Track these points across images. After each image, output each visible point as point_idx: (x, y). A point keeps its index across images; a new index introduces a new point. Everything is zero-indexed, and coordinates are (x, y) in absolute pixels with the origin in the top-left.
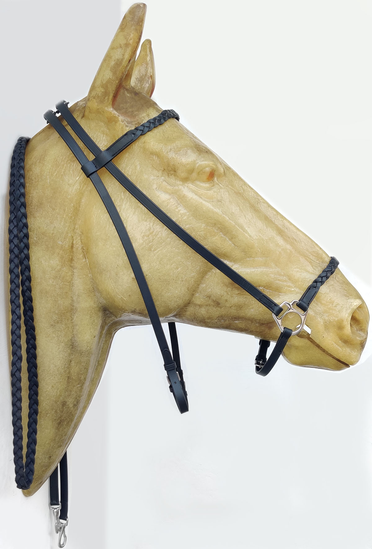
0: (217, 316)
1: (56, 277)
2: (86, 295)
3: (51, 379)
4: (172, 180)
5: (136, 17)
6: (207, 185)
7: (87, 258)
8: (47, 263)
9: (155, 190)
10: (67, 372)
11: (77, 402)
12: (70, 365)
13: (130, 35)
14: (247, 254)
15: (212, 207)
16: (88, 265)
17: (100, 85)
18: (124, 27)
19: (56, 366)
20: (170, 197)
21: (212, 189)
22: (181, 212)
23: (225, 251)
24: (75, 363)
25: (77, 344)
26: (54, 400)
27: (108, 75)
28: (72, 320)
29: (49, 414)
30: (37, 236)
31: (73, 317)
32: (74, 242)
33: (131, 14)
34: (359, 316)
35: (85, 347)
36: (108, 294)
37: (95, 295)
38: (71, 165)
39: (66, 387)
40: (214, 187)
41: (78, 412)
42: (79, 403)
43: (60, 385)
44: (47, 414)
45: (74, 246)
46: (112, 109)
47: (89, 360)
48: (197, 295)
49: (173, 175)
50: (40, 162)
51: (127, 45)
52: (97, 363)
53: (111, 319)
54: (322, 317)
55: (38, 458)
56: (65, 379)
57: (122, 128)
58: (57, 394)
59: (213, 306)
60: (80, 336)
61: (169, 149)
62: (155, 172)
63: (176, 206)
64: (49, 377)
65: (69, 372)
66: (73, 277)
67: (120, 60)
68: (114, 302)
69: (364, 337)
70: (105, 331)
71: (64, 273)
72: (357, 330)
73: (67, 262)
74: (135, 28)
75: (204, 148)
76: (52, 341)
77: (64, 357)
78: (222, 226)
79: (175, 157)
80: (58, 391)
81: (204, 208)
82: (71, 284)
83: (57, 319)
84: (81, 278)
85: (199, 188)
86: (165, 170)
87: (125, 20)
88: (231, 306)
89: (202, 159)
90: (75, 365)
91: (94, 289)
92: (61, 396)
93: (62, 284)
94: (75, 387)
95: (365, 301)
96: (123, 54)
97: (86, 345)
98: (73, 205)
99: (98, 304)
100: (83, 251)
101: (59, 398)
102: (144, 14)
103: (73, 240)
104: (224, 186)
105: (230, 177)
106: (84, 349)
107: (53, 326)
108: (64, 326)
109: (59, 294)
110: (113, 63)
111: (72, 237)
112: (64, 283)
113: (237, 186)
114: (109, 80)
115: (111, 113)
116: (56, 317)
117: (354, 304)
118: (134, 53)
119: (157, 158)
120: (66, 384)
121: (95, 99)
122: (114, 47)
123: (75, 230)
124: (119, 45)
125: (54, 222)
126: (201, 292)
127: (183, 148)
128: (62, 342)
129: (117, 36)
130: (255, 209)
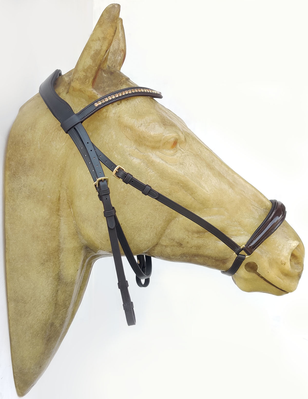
0: (180, 254)
1: (46, 224)
2: (70, 237)
4: (143, 148)
5: (112, 16)
6: (172, 152)
7: (72, 208)
8: (38, 214)
9: (128, 156)
11: (63, 323)
12: (57, 294)
13: (107, 30)
14: (205, 205)
15: (175, 170)
16: (72, 214)
17: (82, 69)
18: (102, 24)
19: (45, 296)
21: (175, 155)
23: (186, 203)
24: (61, 292)
25: (63, 277)
26: (44, 322)
27: (88, 62)
28: (59, 258)
30: (29, 191)
31: (59, 255)
32: (61, 195)
33: (107, 13)
34: (297, 253)
35: (70, 279)
36: (90, 238)
37: (78, 237)
38: (58, 133)
39: (54, 311)
40: (177, 152)
41: (64, 329)
42: (64, 323)
43: (49, 311)
44: (38, 334)
45: (61, 199)
46: (92, 89)
47: (73, 289)
48: (163, 238)
49: (143, 145)
50: (31, 129)
51: (104, 38)
52: (79, 289)
53: (91, 254)
54: (267, 256)
55: (31, 368)
56: (53, 306)
58: (46, 318)
59: (177, 246)
60: (65, 270)
61: (140, 123)
62: (129, 141)
63: (146, 169)
64: (40, 305)
65: (56, 300)
66: (60, 224)
67: (99, 51)
68: (94, 244)
69: (301, 270)
71: (52, 221)
72: (295, 264)
73: (55, 212)
76: (42, 276)
77: (52, 289)
78: (184, 185)
79: (145, 131)
80: (47, 316)
81: (169, 171)
82: (58, 229)
84: (66, 225)
85: (165, 155)
86: (136, 140)
87: (102, 17)
88: (191, 246)
89: (168, 132)
90: (61, 294)
91: (77, 233)
92: (49, 319)
93: (51, 230)
94: (61, 311)
96: (101, 46)
98: (60, 166)
99: (80, 244)
100: (68, 202)
101: (48, 321)
102: (118, 13)
103: (60, 194)
104: (185, 151)
105: (190, 141)
106: (69, 281)
107: (43, 264)
108: (52, 264)
109: (48, 238)
110: (92, 52)
111: (59, 191)
112: (53, 229)
113: (195, 149)
114: (89, 66)
115: (91, 92)
116: (46, 257)
117: (292, 245)
118: (110, 44)
119: (130, 131)
120: (54, 309)
121: (77, 81)
122: (93, 39)
123: (62, 185)
124: (98, 38)
125: (44, 180)
126: (166, 236)
127: (151, 123)
128: (51, 277)
129: (96, 30)
130: (210, 167)
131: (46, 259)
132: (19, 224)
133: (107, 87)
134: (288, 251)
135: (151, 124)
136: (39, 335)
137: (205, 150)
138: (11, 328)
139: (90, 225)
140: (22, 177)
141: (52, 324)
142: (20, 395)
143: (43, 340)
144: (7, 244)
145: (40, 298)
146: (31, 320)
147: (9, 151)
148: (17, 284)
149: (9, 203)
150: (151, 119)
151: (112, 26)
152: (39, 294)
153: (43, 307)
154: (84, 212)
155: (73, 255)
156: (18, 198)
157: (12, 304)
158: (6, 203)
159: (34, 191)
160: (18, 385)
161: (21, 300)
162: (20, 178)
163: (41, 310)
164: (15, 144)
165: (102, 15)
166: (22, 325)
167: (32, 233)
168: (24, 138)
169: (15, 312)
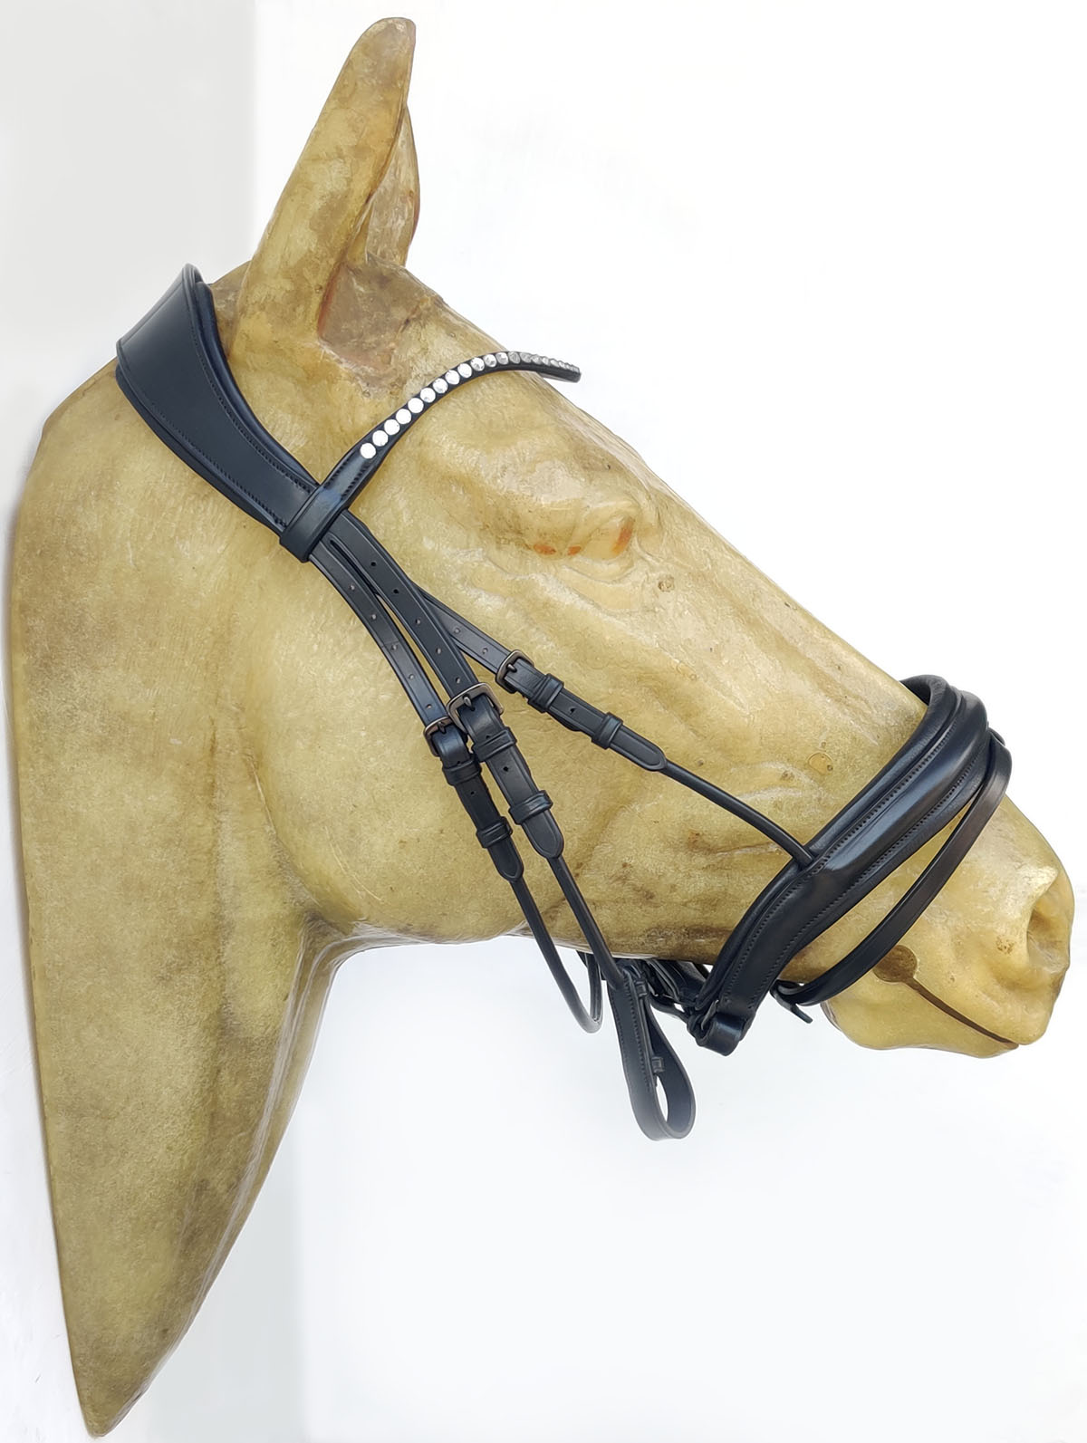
0: (645, 928)
1: (170, 840)
2: (257, 884)
3: (166, 1126)
5: (385, 65)
7: (259, 780)
8: (140, 804)
9: (460, 585)
10: (210, 1100)
11: (239, 1179)
12: (215, 1081)
13: (369, 119)
15: (631, 632)
16: (260, 800)
17: (280, 268)
18: (348, 95)
19: (176, 1092)
20: (505, 605)
21: (626, 576)
24: (231, 1073)
25: (235, 1023)
26: (174, 1181)
27: (303, 240)
28: (218, 957)
29: (161, 1221)
30: (105, 725)
31: (221, 948)
32: (217, 736)
33: (367, 55)
35: (260, 1029)
36: (328, 884)
37: (286, 883)
38: (199, 508)
39: (208, 1142)
40: (633, 568)
42: (242, 1178)
43: (190, 1141)
44: (155, 1222)
45: (219, 747)
46: (317, 342)
47: (271, 1062)
48: (589, 875)
49: (511, 543)
50: (98, 496)
51: (360, 151)
53: (329, 938)
55: (133, 1338)
56: (203, 1123)
57: (351, 398)
58: (182, 1166)
59: (634, 903)
60: (243, 1000)
62: (458, 533)
64: (159, 1124)
66: (219, 837)
67: (339, 197)
68: (345, 904)
69: (1062, 965)
70: (312, 971)
71: (191, 828)
72: (1043, 948)
73: (200, 795)
74: (382, 98)
75: (599, 457)
76: (162, 1023)
77: (200, 1063)
78: (660, 685)
79: (517, 493)
80: (185, 1157)
82: (213, 856)
83: (178, 960)
84: (240, 839)
85: (591, 578)
86: (488, 527)
87: (348, 72)
88: (685, 900)
90: (230, 1081)
91: (280, 867)
92: (192, 1168)
93: (188, 858)
94: (233, 1140)
96: (346, 179)
97: (261, 1024)
98: (210, 630)
99: (293, 905)
100: (244, 761)
101: (189, 1175)
102: (408, 54)
103: (215, 731)
104: (659, 561)
105: (674, 527)
106: (257, 1034)
107: (164, 980)
108: (196, 978)
109: (179, 888)
110: (316, 205)
111: (213, 722)
112: (194, 857)
113: (694, 553)
114: (306, 256)
115: (316, 352)
116: (174, 956)
117: (1036, 884)
118: (380, 173)
119: (461, 493)
120: (207, 1133)
121: (264, 313)
122: (318, 155)
123: (219, 699)
124: (335, 151)
125: (154, 682)
126: (599, 868)
127: (539, 461)
128: (194, 1024)
129: (325, 121)
130: (747, 617)
131: (174, 962)
132: (74, 841)
133: (371, 334)
134: (1022, 903)
135: (539, 466)
136: (157, 1226)
137: (729, 558)
138: (58, 1207)
139: (329, 837)
140: (75, 673)
141: (202, 1187)
142: (97, 1432)
143: (171, 1243)
144: (31, 913)
145: (160, 1100)
146: (128, 1176)
147: (22, 581)
148: (76, 1054)
149: (31, 770)
150: (538, 448)
151: (386, 103)
152: (154, 1086)
153: (169, 1128)
154: (305, 794)
155: (270, 943)
156: (65, 751)
157: (58, 1124)
158: (22, 769)
159: (123, 724)
160: (88, 1397)
161: (92, 1106)
162: (69, 676)
163: (163, 1139)
164: (40, 554)
165: (349, 64)
166: (97, 1195)
167: (120, 872)
168: (74, 530)
169: (71, 1151)
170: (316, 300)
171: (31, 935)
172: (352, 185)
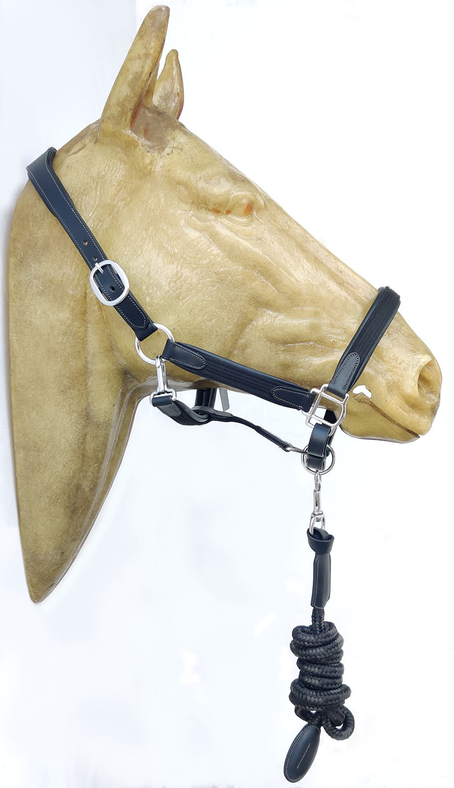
1: (67, 332)
2: (102, 354)
3: (63, 456)
4: (203, 214)
5: (157, 23)
6: (244, 220)
7: (104, 310)
8: (55, 317)
9: (183, 226)
10: (82, 448)
12: (84, 439)
13: (151, 43)
14: (293, 302)
15: (251, 247)
16: (104, 319)
17: (116, 103)
18: (143, 34)
19: (67, 441)
20: (201, 235)
21: (250, 225)
22: (214, 252)
24: (91, 437)
25: (92, 414)
26: (66, 482)
27: (125, 91)
28: (86, 385)
29: (61, 499)
30: (43, 285)
31: (87, 381)
32: (87, 291)
33: (150, 19)
34: (429, 375)
35: (103, 418)
37: (114, 355)
39: (81, 467)
40: (253, 222)
41: (96, 498)
42: (96, 487)
43: (73, 464)
44: (58, 499)
45: (88, 296)
46: (130, 132)
47: (107, 434)
49: (203, 209)
51: (147, 55)
52: (117, 438)
53: (133, 384)
54: (385, 377)
56: (79, 457)
57: (143, 153)
58: (70, 475)
60: (96, 404)
61: (199, 177)
62: (183, 205)
63: (208, 245)
66: (87, 333)
67: (139, 73)
69: (436, 401)
70: (126, 399)
71: (75, 328)
72: (427, 393)
73: (79, 315)
74: (156, 35)
75: (240, 176)
76: (62, 411)
77: (78, 430)
79: (205, 187)
80: (71, 472)
81: (241, 248)
82: (84, 341)
83: (69, 384)
84: (96, 335)
85: (235, 224)
86: (194, 202)
87: (144, 26)
89: (238, 189)
90: (90, 440)
91: (111, 347)
92: (74, 477)
93: (74, 341)
94: (91, 467)
95: (435, 357)
96: (142, 66)
97: (103, 416)
99: (117, 365)
101: (72, 480)
102: (166, 19)
103: (87, 289)
104: (265, 222)
105: (272, 211)
106: (101, 420)
107: (63, 392)
108: (77, 393)
109: (70, 353)
110: (130, 77)
111: (86, 285)
112: (76, 340)
113: (281, 222)
114: (126, 97)
115: (129, 136)
116: (67, 382)
117: (422, 362)
118: (155, 64)
119: (184, 189)
120: (81, 462)
121: (109, 119)
122: (131, 59)
123: (88, 276)
124: (138, 56)
125: (63, 267)
128: (75, 412)
129: (135, 45)
131: (67, 385)
132: (29, 332)
136: (59, 501)
138: (19, 491)
140: (32, 264)
143: (65, 510)
146: (47, 477)
147: (14, 230)
149: (14, 304)
150: (215, 171)
151: (158, 37)
152: (58, 438)
155: (107, 380)
156: (27, 296)
157: (20, 454)
158: (10, 304)
159: (50, 285)
160: (30, 580)
161: (33, 446)
162: (30, 266)
163: (62, 462)
165: (143, 23)
166: (35, 486)
167: (47, 346)
169: (24, 466)
170: (130, 114)
171: (11, 373)
172: (144, 68)
